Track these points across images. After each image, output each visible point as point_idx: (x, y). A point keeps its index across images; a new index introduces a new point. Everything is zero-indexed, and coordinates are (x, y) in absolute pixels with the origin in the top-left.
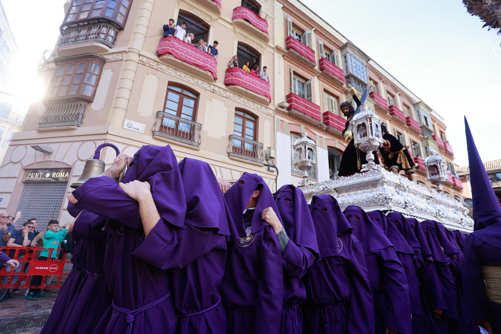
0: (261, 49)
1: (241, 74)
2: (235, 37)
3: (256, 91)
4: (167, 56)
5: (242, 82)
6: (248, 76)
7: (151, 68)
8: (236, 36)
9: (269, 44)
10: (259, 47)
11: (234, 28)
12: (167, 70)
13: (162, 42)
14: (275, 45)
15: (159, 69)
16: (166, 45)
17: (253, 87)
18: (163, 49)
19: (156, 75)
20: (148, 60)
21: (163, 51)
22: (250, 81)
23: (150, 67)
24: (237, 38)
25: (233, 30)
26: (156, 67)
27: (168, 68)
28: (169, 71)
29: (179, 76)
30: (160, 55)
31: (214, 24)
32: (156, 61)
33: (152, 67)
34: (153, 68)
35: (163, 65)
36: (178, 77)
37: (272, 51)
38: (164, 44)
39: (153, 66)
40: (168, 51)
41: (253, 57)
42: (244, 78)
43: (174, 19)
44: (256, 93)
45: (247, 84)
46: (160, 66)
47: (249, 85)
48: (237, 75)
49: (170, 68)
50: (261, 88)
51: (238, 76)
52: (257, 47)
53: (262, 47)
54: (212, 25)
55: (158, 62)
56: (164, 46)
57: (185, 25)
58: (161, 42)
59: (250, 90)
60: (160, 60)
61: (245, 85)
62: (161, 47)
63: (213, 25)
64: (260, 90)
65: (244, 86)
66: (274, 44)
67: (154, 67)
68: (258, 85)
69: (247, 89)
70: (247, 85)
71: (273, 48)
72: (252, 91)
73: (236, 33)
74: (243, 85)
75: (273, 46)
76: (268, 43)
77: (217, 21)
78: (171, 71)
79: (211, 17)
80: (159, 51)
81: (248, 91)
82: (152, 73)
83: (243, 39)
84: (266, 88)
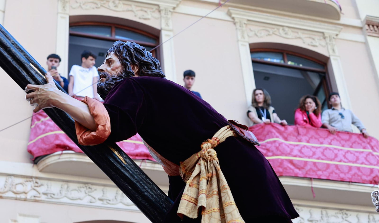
0: (323, 43)
1: (280, 140)
2: (240, 37)
3: (342, 176)
4: (57, 157)
5: (291, 162)
6: (304, 138)
7: (20, 199)
8: (239, 33)
9: (343, 20)
10: (316, 38)
11: (229, 14)
12: (64, 193)
13: (39, 120)
14: (363, 17)
15: (43, 198)
16: (48, 128)
17: (328, 165)
18: (42, 139)
19: (37, 217)
20: (10, 180)
21: (43, 146)
22: (314, 153)
23: (16, 199)
24: (243, 37)
25: (228, 18)
26: (34, 193)
27: (66, 186)
28: (69, 195)
29: (101, 200)
30: (37, 158)
31: (170, 23)
32: (31, 177)
33: (23, 196)
34: (25, 200)
35: (49, 183)
36: (99, 203)
37: (358, 37)
38: (43, 127)
39: (26, 193)
40: (58, 142)
41: (309, 73)
42: (292, 150)
43: (58, 53)
44: (342, 181)
45: (306, 163)
46: (42, 190)
47: (315, 163)
48: (269, 146)
49: (72, 186)
50: (355, 162)
51: (273, 148)
52: (309, 41)
53: (325, 38)
54: (163, 26)
55: (36, 178)
56: (44, 131)
57: (90, 58)
58: (36, 122)
59: (319, 179)
60: (41, 171)
61: (299, 169)
62: (36, 135)
63: (167, 25)
64: (350, 168)
65: (300, 173)
66: (358, 16)
67: (29, 196)
68: (341, 157)
69: (311, 179)
70: (308, 167)
71: (361, 28)
72: (328, 180)
73: (238, 25)
74: (297, 171)
75: (357, 23)
76: (339, 19)
77: (177, 10)
78: (75, 194)
79: (158, 5)
80: (34, 149)
81: (317, 184)
82: (24, 215)
83: (264, 33)
84: (370, 158)
